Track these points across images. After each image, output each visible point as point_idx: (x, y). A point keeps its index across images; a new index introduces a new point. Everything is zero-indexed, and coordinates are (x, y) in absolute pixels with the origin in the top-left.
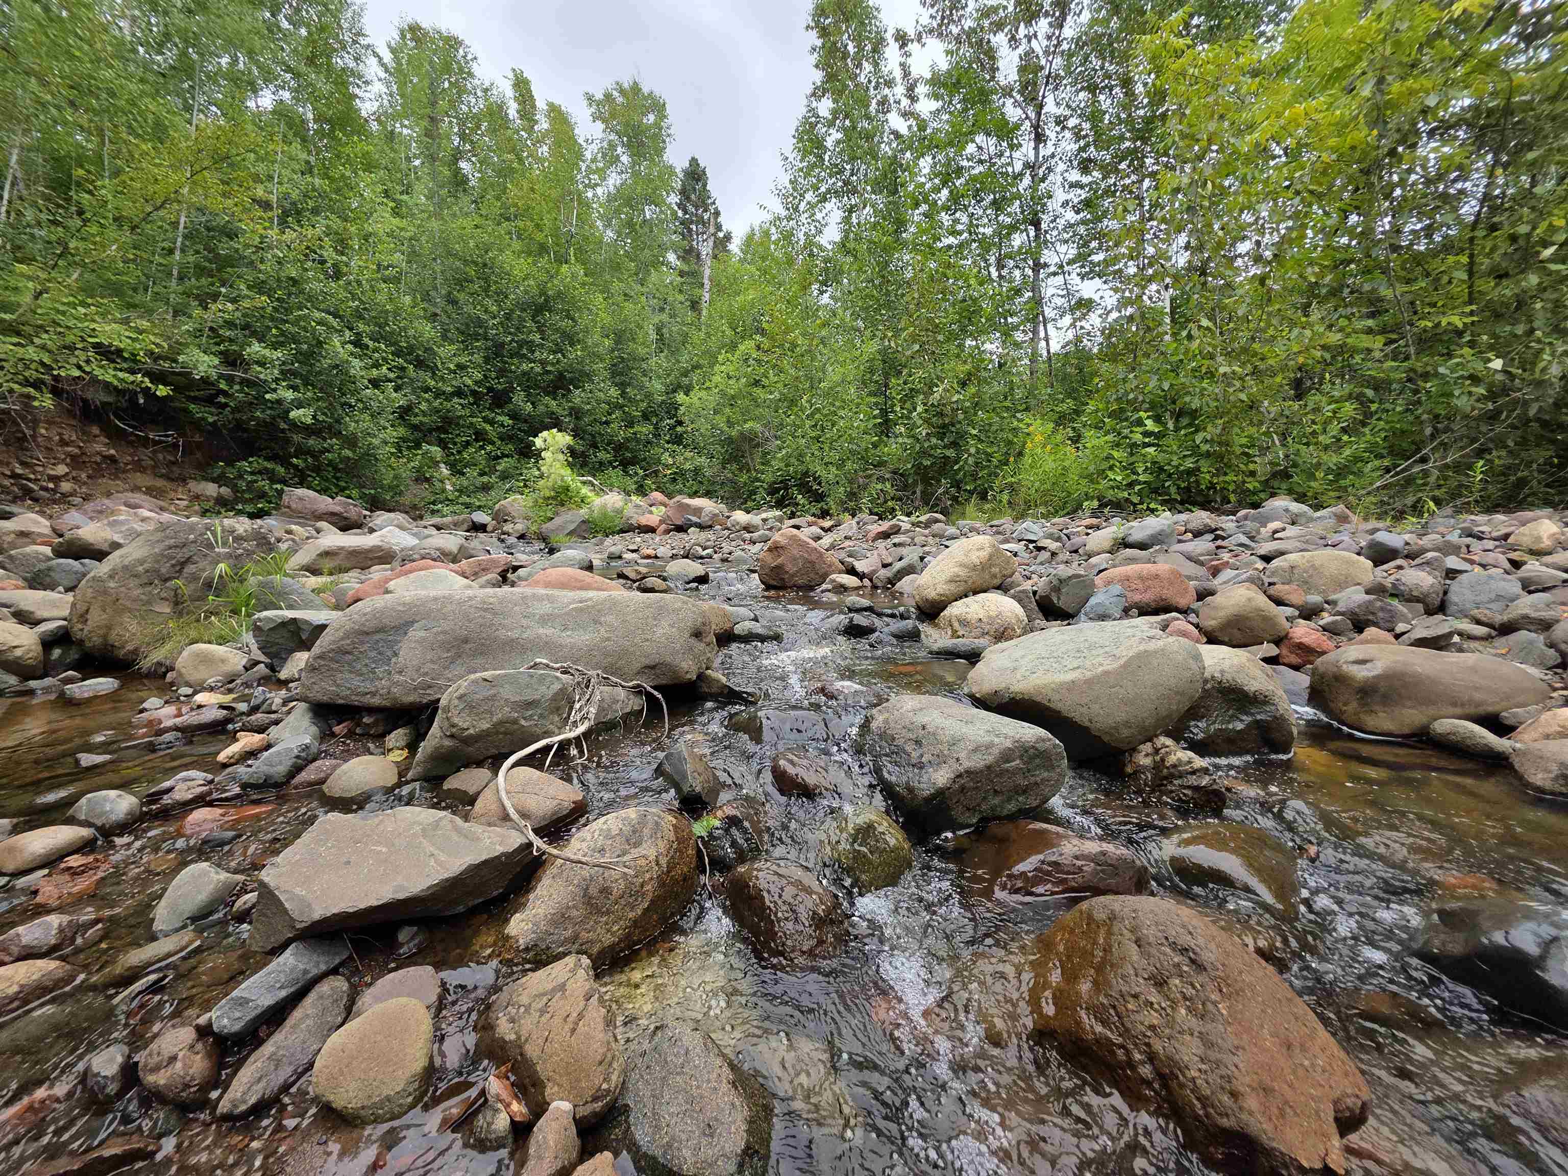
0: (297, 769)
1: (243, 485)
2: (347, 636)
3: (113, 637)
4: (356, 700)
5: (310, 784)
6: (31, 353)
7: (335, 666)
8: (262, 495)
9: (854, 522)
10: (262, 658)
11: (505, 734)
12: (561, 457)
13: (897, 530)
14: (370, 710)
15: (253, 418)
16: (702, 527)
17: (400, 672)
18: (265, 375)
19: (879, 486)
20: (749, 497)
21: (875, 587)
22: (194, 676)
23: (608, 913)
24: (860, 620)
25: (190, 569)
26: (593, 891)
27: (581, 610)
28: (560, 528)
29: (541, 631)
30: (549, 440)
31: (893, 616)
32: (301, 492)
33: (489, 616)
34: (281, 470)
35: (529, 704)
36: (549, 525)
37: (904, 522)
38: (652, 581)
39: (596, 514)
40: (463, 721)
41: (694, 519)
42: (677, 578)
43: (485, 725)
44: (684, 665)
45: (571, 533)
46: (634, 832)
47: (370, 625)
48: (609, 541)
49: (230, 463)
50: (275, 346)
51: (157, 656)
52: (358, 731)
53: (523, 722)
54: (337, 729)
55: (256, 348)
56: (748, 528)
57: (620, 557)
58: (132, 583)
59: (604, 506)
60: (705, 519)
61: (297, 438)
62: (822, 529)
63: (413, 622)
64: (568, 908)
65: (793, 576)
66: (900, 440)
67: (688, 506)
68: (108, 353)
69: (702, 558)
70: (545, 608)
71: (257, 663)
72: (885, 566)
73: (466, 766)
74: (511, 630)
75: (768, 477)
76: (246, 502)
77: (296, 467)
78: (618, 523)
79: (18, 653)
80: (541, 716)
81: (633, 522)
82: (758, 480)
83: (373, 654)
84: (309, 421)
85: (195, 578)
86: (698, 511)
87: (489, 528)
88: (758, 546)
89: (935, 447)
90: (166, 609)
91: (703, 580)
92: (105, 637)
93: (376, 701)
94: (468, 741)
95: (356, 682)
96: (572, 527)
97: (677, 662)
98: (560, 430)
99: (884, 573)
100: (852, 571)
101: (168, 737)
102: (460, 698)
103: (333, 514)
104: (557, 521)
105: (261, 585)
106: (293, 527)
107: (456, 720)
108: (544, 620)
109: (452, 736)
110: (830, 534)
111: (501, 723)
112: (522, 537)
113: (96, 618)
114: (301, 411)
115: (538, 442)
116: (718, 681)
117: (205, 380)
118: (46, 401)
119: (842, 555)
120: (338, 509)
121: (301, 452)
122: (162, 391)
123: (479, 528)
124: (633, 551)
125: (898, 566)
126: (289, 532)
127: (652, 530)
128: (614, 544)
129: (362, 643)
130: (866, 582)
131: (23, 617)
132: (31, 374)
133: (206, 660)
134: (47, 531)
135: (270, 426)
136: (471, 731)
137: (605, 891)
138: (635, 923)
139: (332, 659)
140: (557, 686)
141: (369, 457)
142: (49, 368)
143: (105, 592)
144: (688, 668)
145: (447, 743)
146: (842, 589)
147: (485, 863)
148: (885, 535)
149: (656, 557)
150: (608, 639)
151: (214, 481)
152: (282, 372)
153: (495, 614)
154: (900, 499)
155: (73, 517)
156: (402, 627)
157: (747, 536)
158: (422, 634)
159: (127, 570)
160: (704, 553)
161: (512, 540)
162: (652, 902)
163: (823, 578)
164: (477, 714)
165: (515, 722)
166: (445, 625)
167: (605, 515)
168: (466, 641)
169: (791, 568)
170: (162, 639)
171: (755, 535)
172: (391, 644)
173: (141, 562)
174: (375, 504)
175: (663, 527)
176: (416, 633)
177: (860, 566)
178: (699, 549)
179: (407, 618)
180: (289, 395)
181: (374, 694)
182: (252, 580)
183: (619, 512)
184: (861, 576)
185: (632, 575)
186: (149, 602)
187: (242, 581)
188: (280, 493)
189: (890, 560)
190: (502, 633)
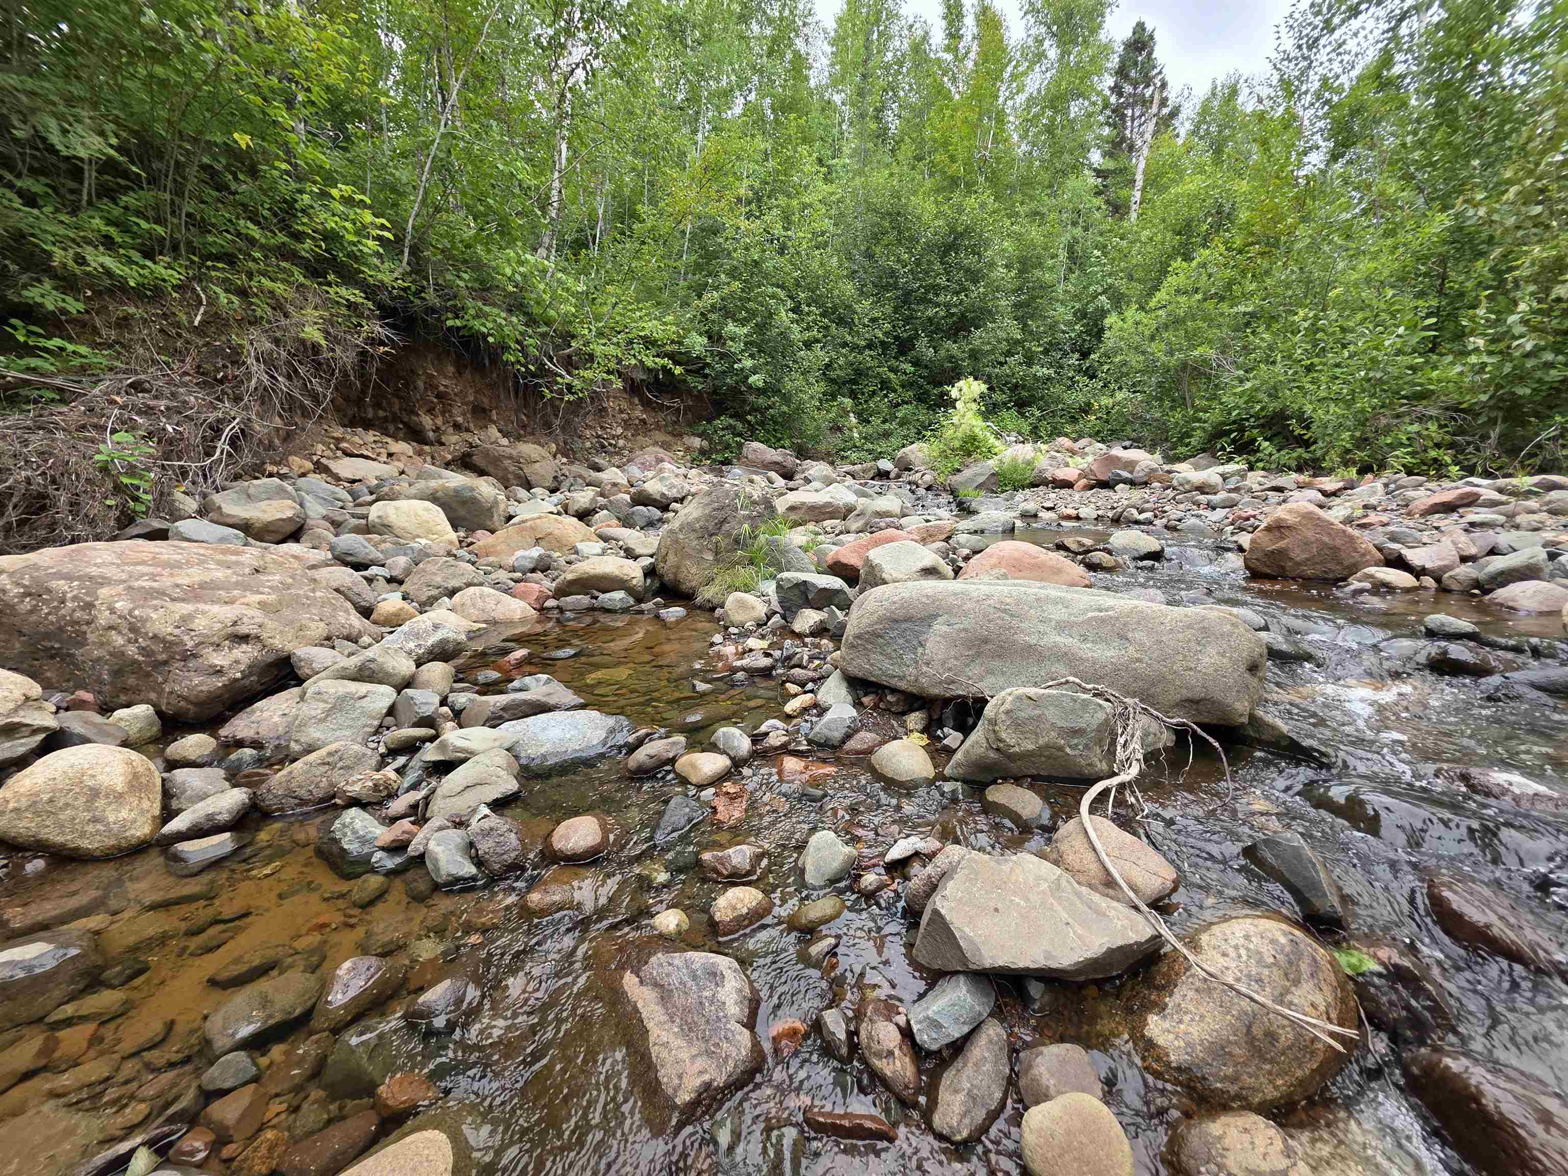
0: (848, 737)
1: (716, 438)
2: (880, 621)
3: (681, 576)
4: (884, 681)
5: (858, 752)
6: (612, 350)
7: (869, 647)
8: (727, 447)
9: (1379, 485)
10: (779, 609)
11: (1049, 758)
12: (974, 406)
13: (1471, 501)
14: (894, 691)
15: (725, 384)
16: (1132, 483)
17: (928, 664)
18: (734, 347)
19: (1416, 427)
20: (1181, 439)
21: (1443, 590)
22: (737, 616)
23: (1272, 1061)
24: (1458, 651)
25: (726, 527)
26: (1257, 1031)
27: (1103, 620)
28: (972, 480)
29: (1058, 639)
30: (965, 389)
31: (1518, 650)
32: (756, 445)
33: (1007, 617)
34: (739, 425)
35: (1077, 732)
36: (958, 478)
37: (1485, 488)
38: (1097, 557)
39: (1005, 466)
40: (1009, 737)
41: (1125, 474)
42: (1125, 550)
43: (1031, 747)
44: (1238, 706)
45: (980, 487)
46: (1290, 963)
47: (900, 614)
48: (1020, 496)
49: (709, 421)
50: (743, 322)
51: (707, 593)
52: (882, 705)
53: (1068, 750)
54: (866, 700)
55: (731, 328)
56: (1202, 489)
57: (1035, 516)
58: (693, 536)
59: (1014, 459)
60: (1139, 474)
61: (752, 398)
62: (1325, 493)
63: (937, 615)
64: (1229, 1042)
65: (1298, 564)
66: (1473, 359)
67: (1118, 459)
68: (649, 342)
69: (1137, 522)
70: (1058, 614)
71: (776, 612)
72: (1464, 559)
73: (1005, 779)
74: (1029, 635)
75: (1214, 416)
76: (717, 452)
77: (749, 422)
78: (1030, 476)
79: (634, 582)
80: (1087, 746)
81: (1048, 476)
82: (1199, 420)
83: (901, 641)
84: (761, 384)
85: (729, 535)
86: (1130, 465)
87: (892, 475)
88: (1220, 513)
89: (1549, 365)
90: (709, 557)
91: (1157, 556)
92: (675, 574)
93: (902, 685)
94: (1012, 757)
95: (886, 664)
96: (981, 479)
97: (1229, 701)
98: (976, 379)
99: (1466, 571)
100: (1399, 562)
101: (740, 675)
102: (1008, 712)
103: (776, 463)
104: (967, 473)
105: (768, 542)
106: (754, 477)
107: (1004, 735)
108: (1062, 627)
109: (998, 750)
110: (1338, 501)
111: (1047, 746)
112: (929, 488)
113: (672, 559)
114: (756, 377)
115: (954, 393)
116: (1274, 728)
117: (698, 357)
118: (618, 384)
119: (1381, 539)
120: (779, 459)
121: (755, 409)
122: (678, 370)
123: (883, 475)
124: (1048, 509)
125: (1498, 564)
126: (751, 481)
127: (1067, 485)
128: (1027, 500)
129: (893, 629)
130: (1428, 581)
131: (630, 554)
132: (613, 365)
133: (742, 605)
134: (625, 482)
135: (735, 391)
136: (1017, 749)
137: (1271, 1036)
138: (1301, 1082)
139: (867, 640)
140: (1101, 716)
141: (800, 409)
142: (619, 361)
143: (677, 541)
144: (1241, 707)
145: (992, 755)
146: (1382, 588)
147: (1120, 948)
148: (1448, 508)
149: (1078, 518)
150: (1139, 660)
151: (699, 436)
152: (746, 344)
153: (1012, 616)
154: (1452, 445)
155: (634, 471)
156: (928, 619)
157: (1203, 498)
158: (945, 628)
159: (688, 527)
160: (1142, 517)
161: (921, 491)
162: (1322, 1064)
163: (1353, 569)
164: (1022, 733)
165: (1061, 749)
166: (966, 624)
167: (1015, 468)
168: (986, 641)
169: (1299, 555)
170: (710, 581)
171: (1216, 499)
172: (917, 634)
173: (698, 520)
174: (802, 453)
175: (1083, 482)
176: (939, 627)
177: (1415, 557)
178: (1134, 511)
179: (931, 610)
180: (748, 363)
181: (901, 678)
182: (762, 538)
183: (1029, 463)
184: (1418, 572)
185: (1074, 547)
186: (701, 551)
187: (755, 537)
188: (740, 446)
189: (1473, 551)
190: (1021, 638)
